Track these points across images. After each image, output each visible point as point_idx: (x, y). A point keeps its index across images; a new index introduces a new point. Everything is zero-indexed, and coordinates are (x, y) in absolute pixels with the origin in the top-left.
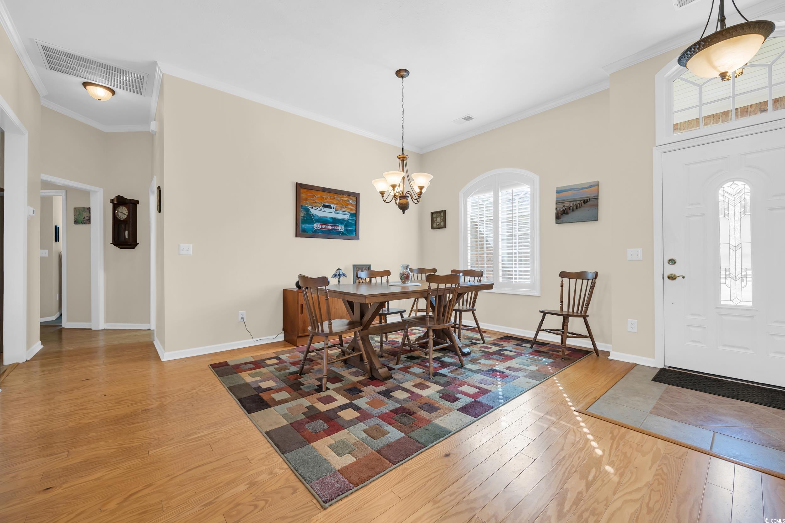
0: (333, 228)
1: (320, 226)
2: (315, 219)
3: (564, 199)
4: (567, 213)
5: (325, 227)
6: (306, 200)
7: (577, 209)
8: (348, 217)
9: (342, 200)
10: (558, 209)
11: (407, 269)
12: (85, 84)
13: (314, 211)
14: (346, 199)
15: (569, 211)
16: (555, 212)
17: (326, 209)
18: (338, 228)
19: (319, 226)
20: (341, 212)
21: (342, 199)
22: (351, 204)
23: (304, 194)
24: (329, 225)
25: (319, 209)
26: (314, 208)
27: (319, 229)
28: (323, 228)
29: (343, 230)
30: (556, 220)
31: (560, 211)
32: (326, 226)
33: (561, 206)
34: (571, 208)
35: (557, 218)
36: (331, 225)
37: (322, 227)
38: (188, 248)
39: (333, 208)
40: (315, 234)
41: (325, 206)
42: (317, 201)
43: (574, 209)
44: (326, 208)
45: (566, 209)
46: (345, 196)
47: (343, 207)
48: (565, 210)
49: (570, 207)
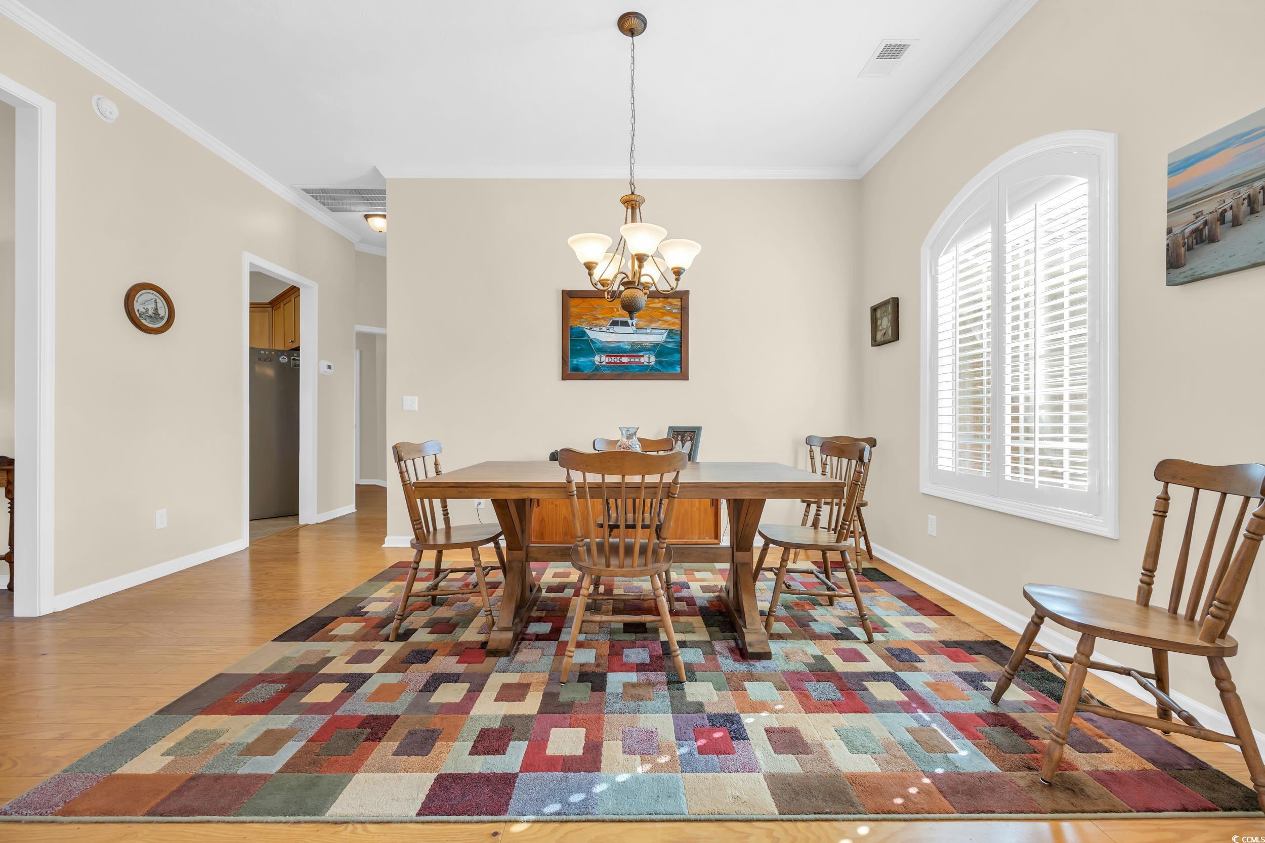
0: (632, 360)
1: (607, 359)
2: (597, 347)
3: (1201, 187)
4: (1212, 239)
5: (617, 360)
6: (579, 316)
7: (1253, 211)
8: (664, 338)
9: (652, 308)
10: (1174, 230)
11: (629, 437)
12: (367, 217)
13: (593, 335)
14: (659, 305)
15: (1220, 229)
16: (1165, 243)
17: (618, 329)
18: (642, 360)
19: (605, 359)
20: (648, 331)
21: (651, 306)
22: (669, 313)
23: (576, 307)
24: (624, 356)
25: (604, 329)
26: (595, 329)
27: (604, 363)
28: (613, 361)
29: (652, 363)
30: (1168, 273)
31: (1183, 236)
32: (618, 358)
33: (1187, 216)
34: (1229, 215)
35: (1174, 262)
36: (626, 356)
37: (610, 360)
38: (412, 402)
39: (632, 325)
40: (596, 374)
41: (615, 323)
42: (600, 316)
43: (1241, 215)
44: (618, 327)
45: (1206, 223)
46: (657, 300)
47: (651, 322)
48: (1202, 230)
49: (1225, 211)
